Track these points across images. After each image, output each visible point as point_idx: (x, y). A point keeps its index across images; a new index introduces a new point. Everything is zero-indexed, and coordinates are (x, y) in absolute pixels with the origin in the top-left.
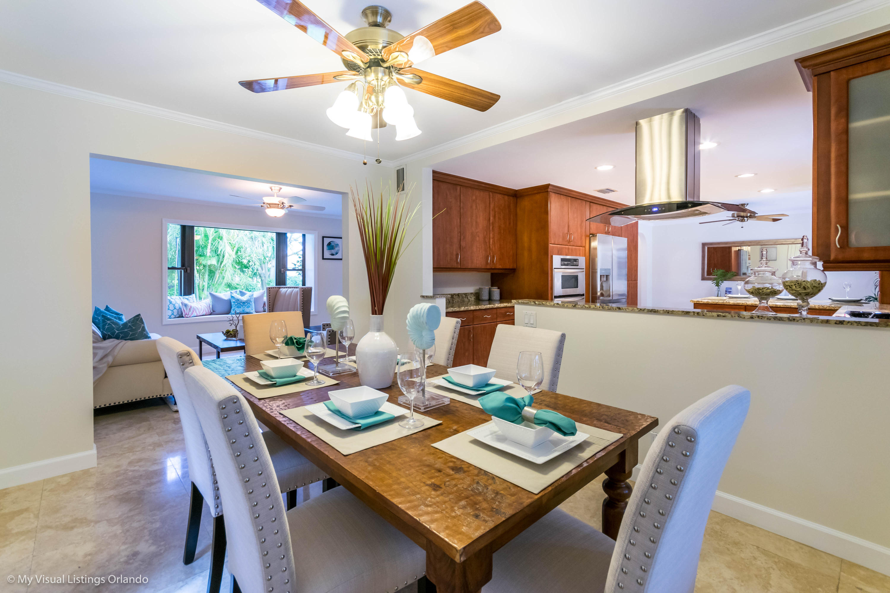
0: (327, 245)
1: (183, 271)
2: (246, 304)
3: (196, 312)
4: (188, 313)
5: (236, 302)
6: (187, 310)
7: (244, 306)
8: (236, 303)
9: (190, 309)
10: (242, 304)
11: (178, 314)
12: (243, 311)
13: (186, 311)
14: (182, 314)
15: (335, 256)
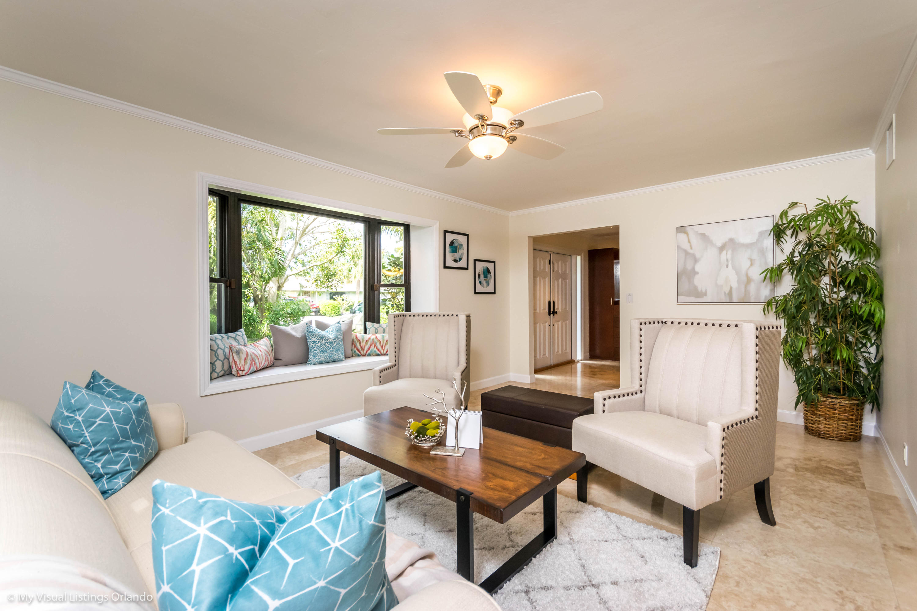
0: (450, 245)
1: (223, 286)
2: (335, 345)
3: (255, 363)
4: (243, 368)
5: (319, 342)
6: (240, 361)
7: (331, 349)
8: (319, 344)
9: (245, 360)
10: (328, 345)
11: (223, 369)
12: (330, 357)
13: (238, 362)
14: (230, 368)
15: (458, 263)
